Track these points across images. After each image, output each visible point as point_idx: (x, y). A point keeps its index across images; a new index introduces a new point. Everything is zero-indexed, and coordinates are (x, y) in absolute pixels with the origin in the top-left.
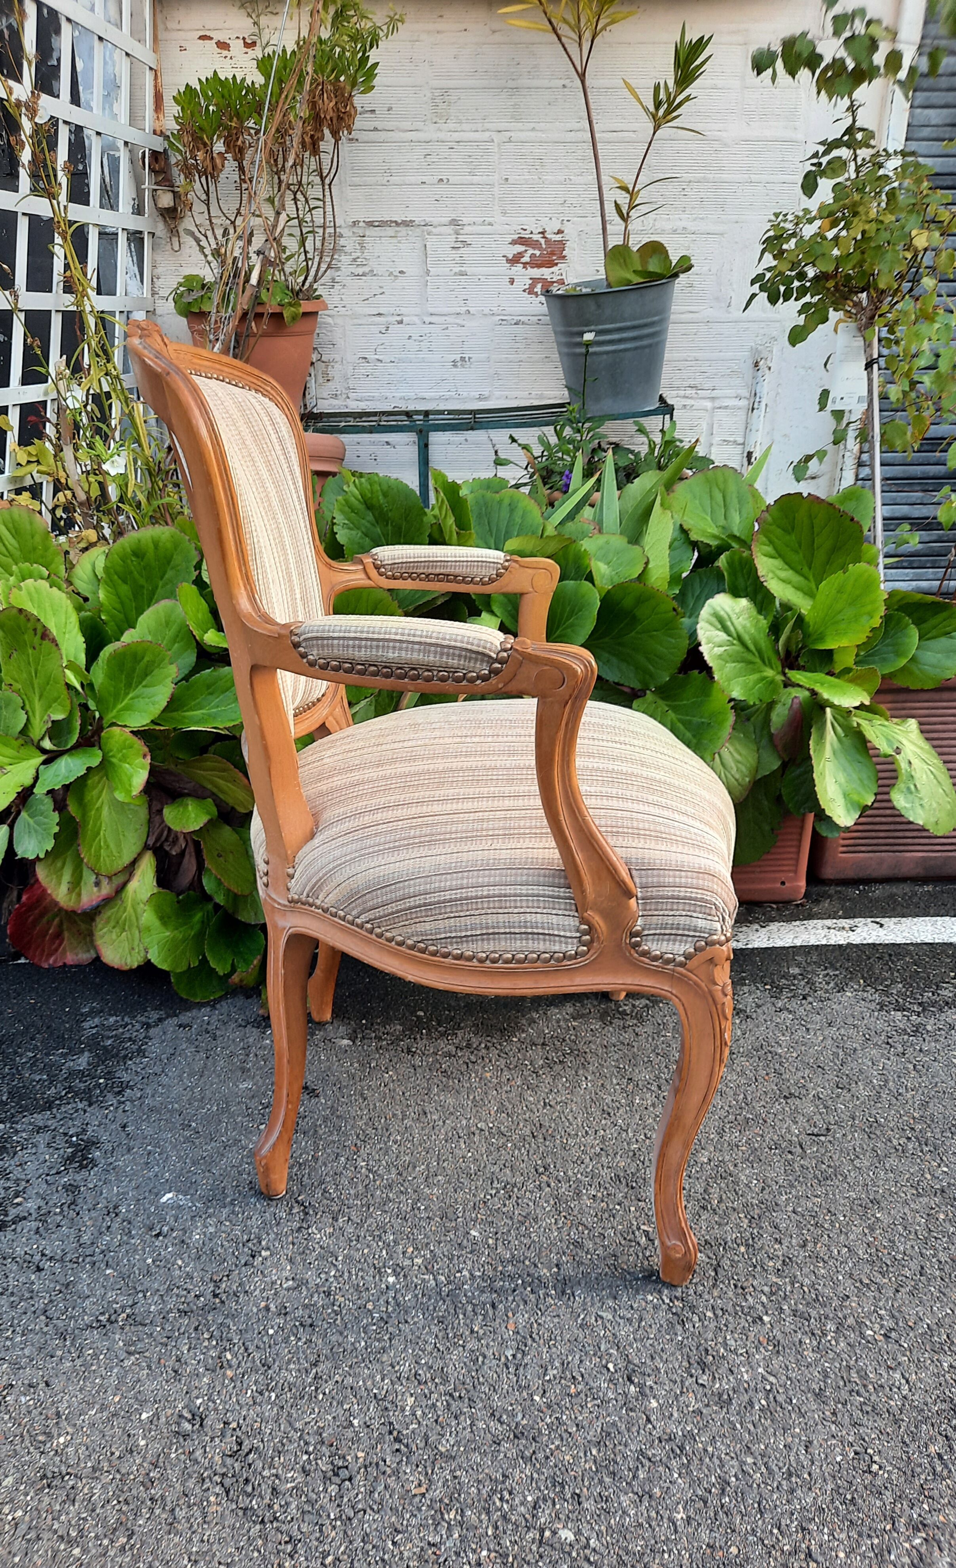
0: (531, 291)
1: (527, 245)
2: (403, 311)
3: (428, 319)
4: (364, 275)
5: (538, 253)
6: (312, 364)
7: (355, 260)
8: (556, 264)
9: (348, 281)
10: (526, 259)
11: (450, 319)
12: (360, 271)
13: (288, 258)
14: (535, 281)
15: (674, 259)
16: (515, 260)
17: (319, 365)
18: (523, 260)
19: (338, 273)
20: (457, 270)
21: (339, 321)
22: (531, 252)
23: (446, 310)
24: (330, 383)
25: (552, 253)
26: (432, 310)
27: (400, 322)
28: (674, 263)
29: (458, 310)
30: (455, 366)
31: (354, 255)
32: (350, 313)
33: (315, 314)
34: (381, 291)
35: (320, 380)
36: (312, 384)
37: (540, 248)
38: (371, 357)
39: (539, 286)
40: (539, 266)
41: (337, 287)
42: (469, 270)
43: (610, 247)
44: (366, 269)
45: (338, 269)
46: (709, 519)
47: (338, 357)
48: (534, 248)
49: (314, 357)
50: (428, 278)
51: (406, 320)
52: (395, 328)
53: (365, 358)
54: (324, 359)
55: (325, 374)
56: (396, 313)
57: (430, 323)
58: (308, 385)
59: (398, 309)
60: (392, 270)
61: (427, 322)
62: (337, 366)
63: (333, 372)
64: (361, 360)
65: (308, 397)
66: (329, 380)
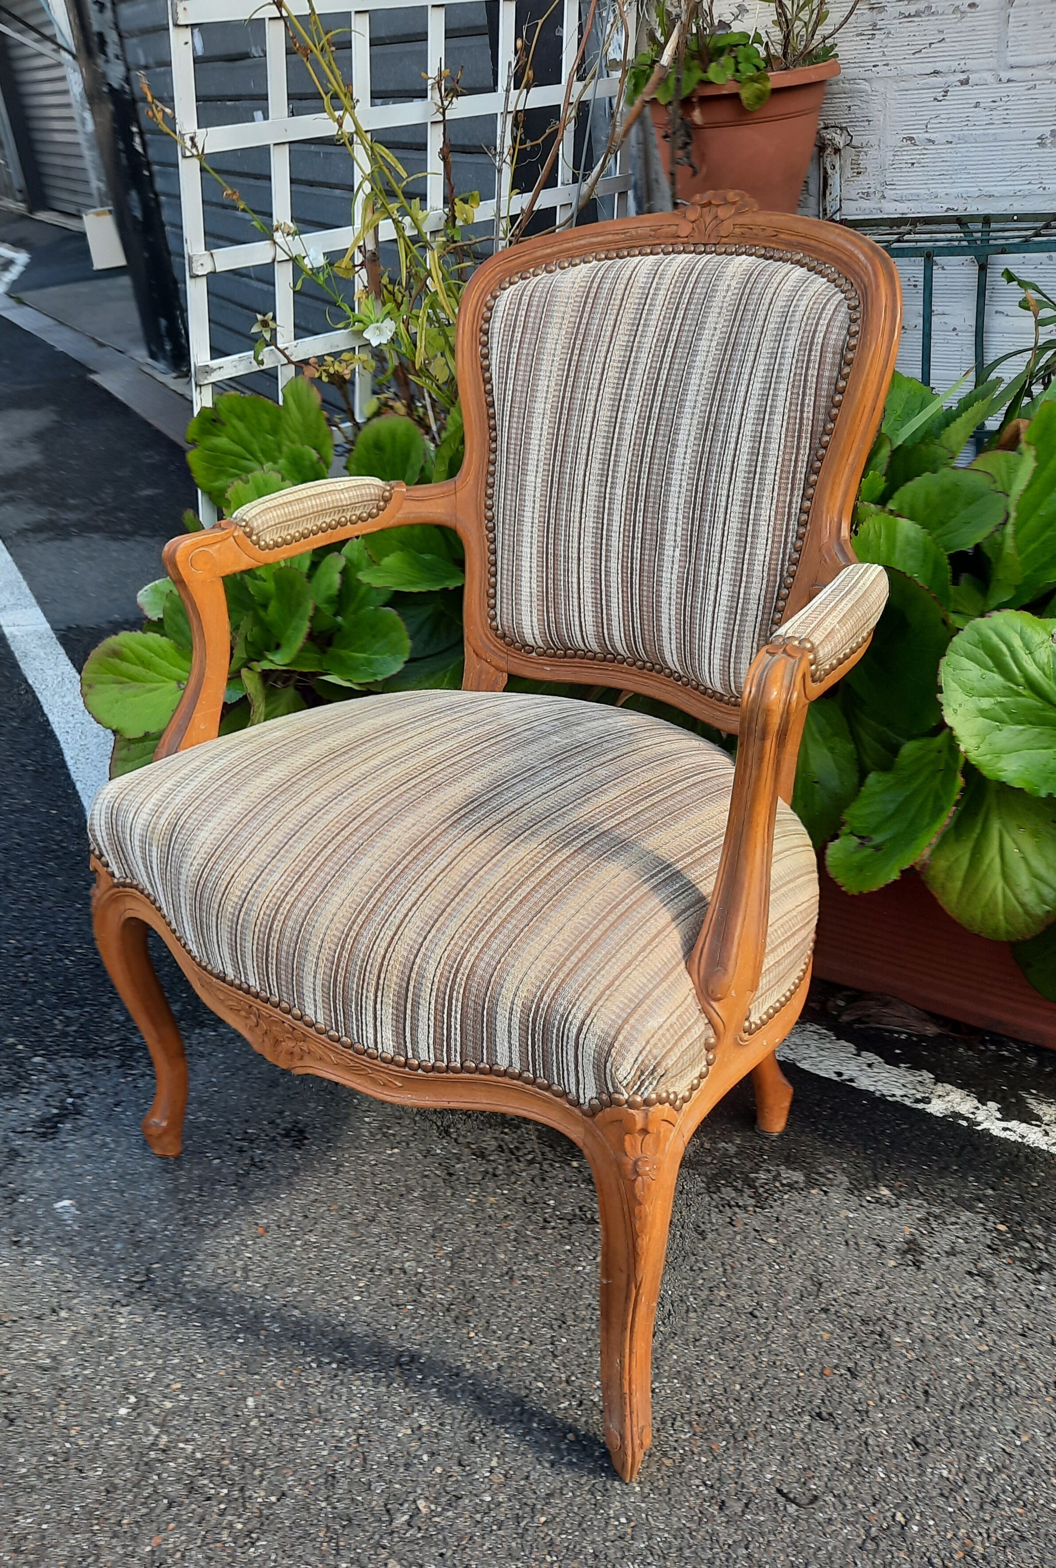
2: (971, 64)
3: (1005, 75)
4: (918, 14)
6: (838, 150)
9: (895, 26)
11: (1038, 73)
12: (912, 9)
17: (848, 153)
19: (882, 16)
21: (878, 86)
23: (1032, 59)
24: (861, 177)
26: (1012, 61)
27: (965, 82)
30: (1042, 144)
32: (894, 73)
34: (941, 36)
35: (848, 173)
36: (835, 180)
38: (920, 136)
41: (879, 35)
44: (921, 6)
47: (873, 140)
49: (842, 140)
50: (1012, 10)
51: (973, 78)
52: (957, 91)
53: (912, 139)
54: (854, 143)
55: (855, 163)
56: (958, 68)
57: (1009, 81)
58: (830, 182)
59: (963, 62)
60: (957, 3)
61: (1004, 80)
62: (872, 152)
63: (864, 161)
64: (905, 143)
65: (828, 198)
66: (859, 173)
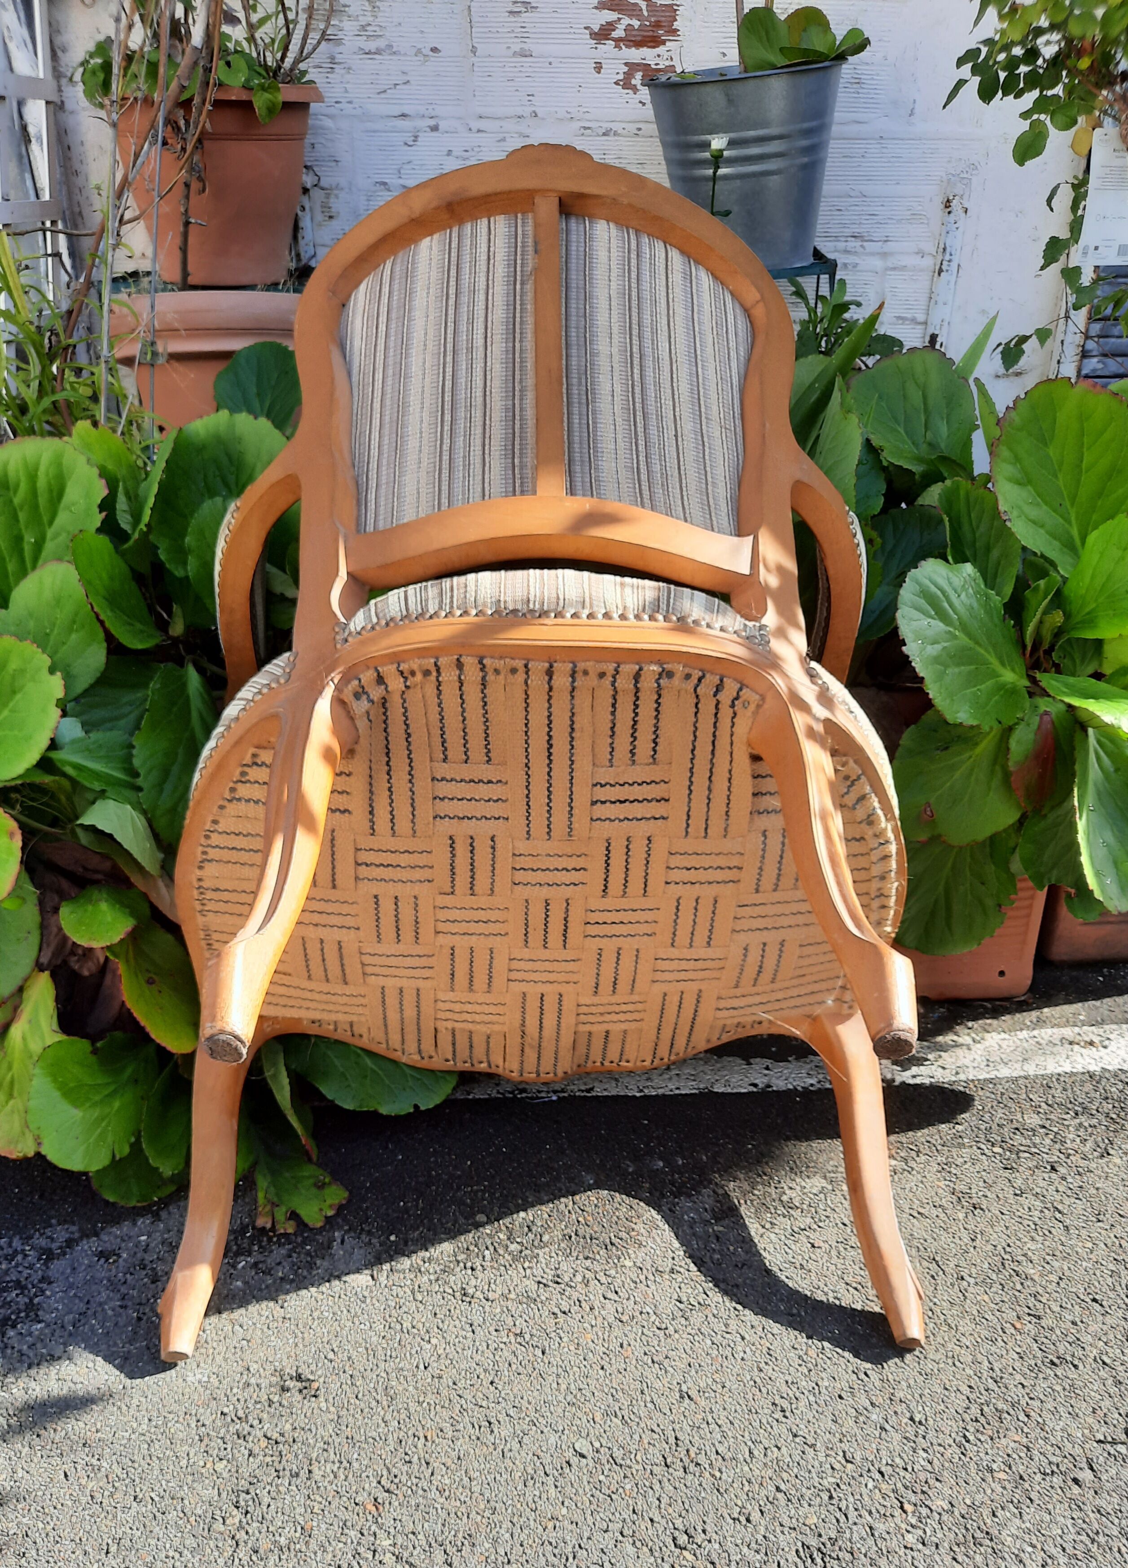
0: (626, 83)
1: (620, 11)
2: (438, 110)
3: (476, 125)
4: (378, 52)
5: (636, 23)
6: (306, 191)
7: (363, 28)
8: (663, 43)
9: (354, 61)
10: (619, 33)
11: (507, 125)
12: (372, 45)
13: (262, 21)
14: (632, 68)
15: (839, 31)
16: (603, 34)
17: (316, 193)
18: (615, 34)
19: (340, 49)
20: (516, 48)
21: (342, 124)
22: (626, 21)
23: (501, 111)
24: (334, 222)
25: (657, 25)
26: (480, 110)
27: (435, 128)
28: (839, 38)
29: (519, 111)
31: (363, 21)
32: (358, 112)
33: (303, 106)
34: (406, 78)
35: (319, 217)
36: (306, 222)
37: (639, 17)
38: (393, 181)
39: (639, 75)
40: (638, 44)
41: (337, 69)
42: (536, 49)
43: (746, 11)
44: (381, 43)
45: (339, 42)
46: (902, 432)
47: (343, 182)
48: (630, 16)
49: (308, 180)
50: (475, 59)
51: (443, 125)
52: (426, 138)
53: (385, 184)
54: (323, 183)
55: (326, 207)
56: (427, 113)
57: (479, 131)
58: (301, 224)
59: (430, 107)
60: (419, 46)
61: (474, 129)
62: (342, 195)
63: (336, 205)
64: (378, 187)
65: (302, 243)
66: (331, 217)
